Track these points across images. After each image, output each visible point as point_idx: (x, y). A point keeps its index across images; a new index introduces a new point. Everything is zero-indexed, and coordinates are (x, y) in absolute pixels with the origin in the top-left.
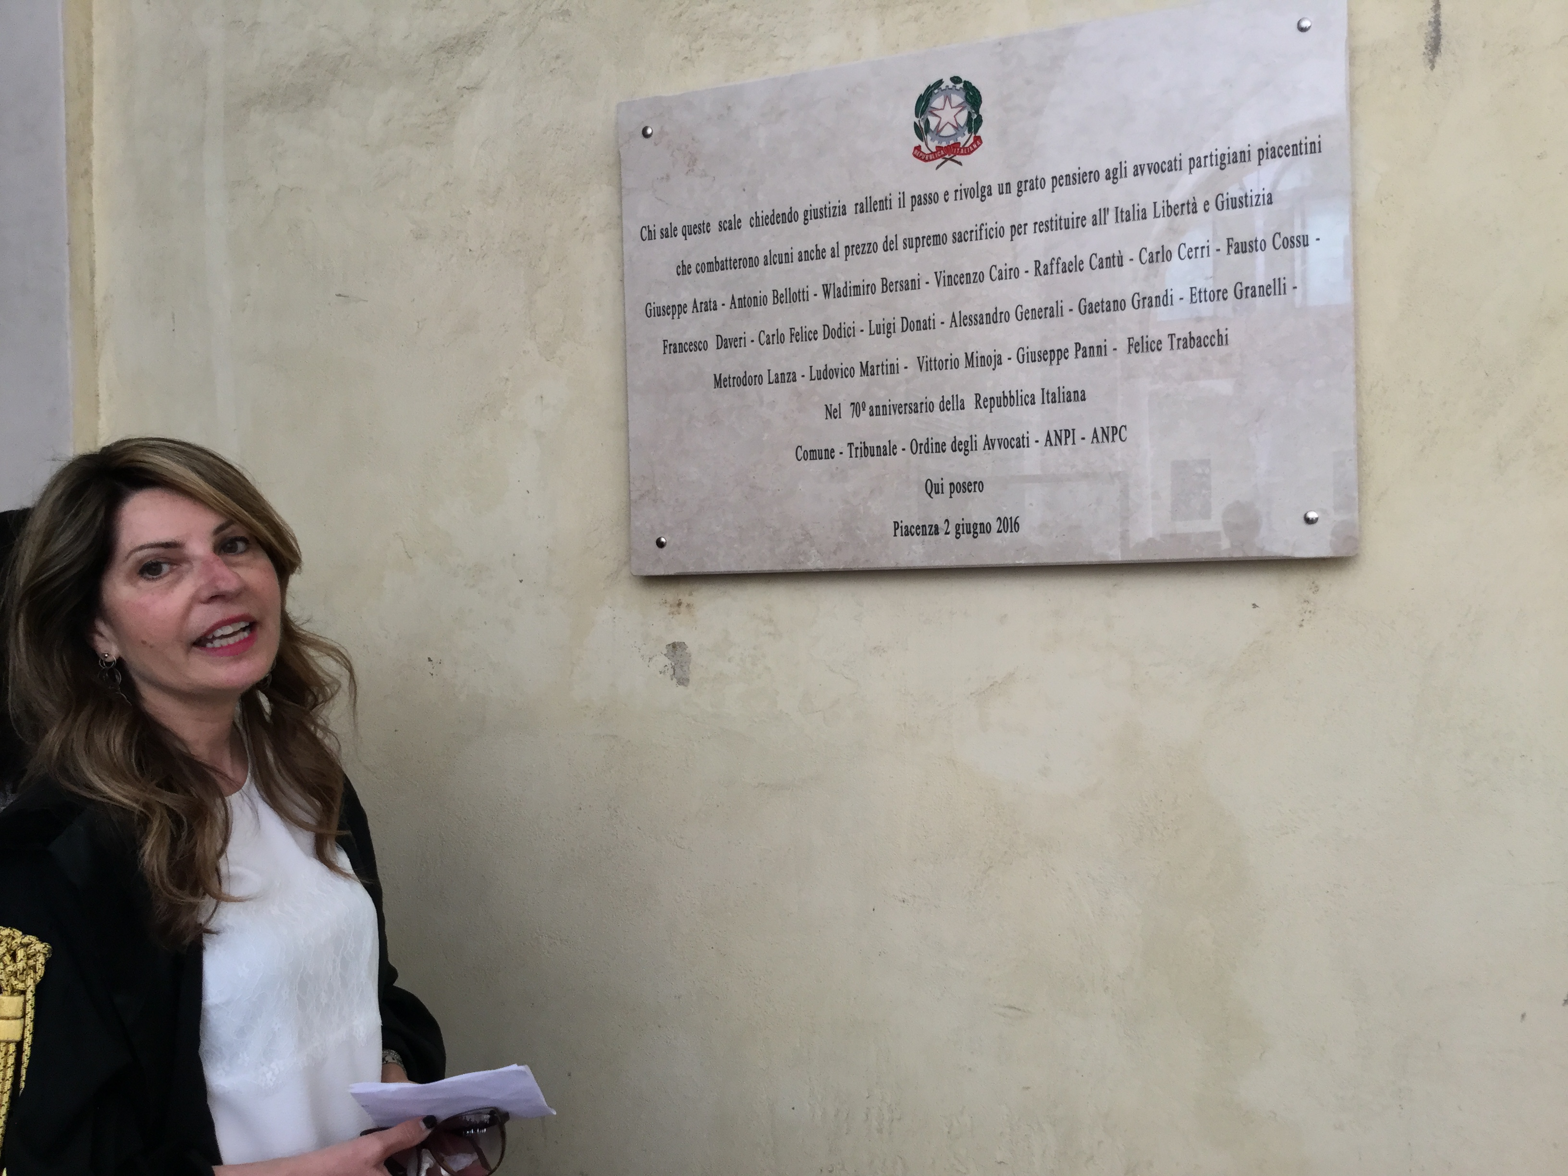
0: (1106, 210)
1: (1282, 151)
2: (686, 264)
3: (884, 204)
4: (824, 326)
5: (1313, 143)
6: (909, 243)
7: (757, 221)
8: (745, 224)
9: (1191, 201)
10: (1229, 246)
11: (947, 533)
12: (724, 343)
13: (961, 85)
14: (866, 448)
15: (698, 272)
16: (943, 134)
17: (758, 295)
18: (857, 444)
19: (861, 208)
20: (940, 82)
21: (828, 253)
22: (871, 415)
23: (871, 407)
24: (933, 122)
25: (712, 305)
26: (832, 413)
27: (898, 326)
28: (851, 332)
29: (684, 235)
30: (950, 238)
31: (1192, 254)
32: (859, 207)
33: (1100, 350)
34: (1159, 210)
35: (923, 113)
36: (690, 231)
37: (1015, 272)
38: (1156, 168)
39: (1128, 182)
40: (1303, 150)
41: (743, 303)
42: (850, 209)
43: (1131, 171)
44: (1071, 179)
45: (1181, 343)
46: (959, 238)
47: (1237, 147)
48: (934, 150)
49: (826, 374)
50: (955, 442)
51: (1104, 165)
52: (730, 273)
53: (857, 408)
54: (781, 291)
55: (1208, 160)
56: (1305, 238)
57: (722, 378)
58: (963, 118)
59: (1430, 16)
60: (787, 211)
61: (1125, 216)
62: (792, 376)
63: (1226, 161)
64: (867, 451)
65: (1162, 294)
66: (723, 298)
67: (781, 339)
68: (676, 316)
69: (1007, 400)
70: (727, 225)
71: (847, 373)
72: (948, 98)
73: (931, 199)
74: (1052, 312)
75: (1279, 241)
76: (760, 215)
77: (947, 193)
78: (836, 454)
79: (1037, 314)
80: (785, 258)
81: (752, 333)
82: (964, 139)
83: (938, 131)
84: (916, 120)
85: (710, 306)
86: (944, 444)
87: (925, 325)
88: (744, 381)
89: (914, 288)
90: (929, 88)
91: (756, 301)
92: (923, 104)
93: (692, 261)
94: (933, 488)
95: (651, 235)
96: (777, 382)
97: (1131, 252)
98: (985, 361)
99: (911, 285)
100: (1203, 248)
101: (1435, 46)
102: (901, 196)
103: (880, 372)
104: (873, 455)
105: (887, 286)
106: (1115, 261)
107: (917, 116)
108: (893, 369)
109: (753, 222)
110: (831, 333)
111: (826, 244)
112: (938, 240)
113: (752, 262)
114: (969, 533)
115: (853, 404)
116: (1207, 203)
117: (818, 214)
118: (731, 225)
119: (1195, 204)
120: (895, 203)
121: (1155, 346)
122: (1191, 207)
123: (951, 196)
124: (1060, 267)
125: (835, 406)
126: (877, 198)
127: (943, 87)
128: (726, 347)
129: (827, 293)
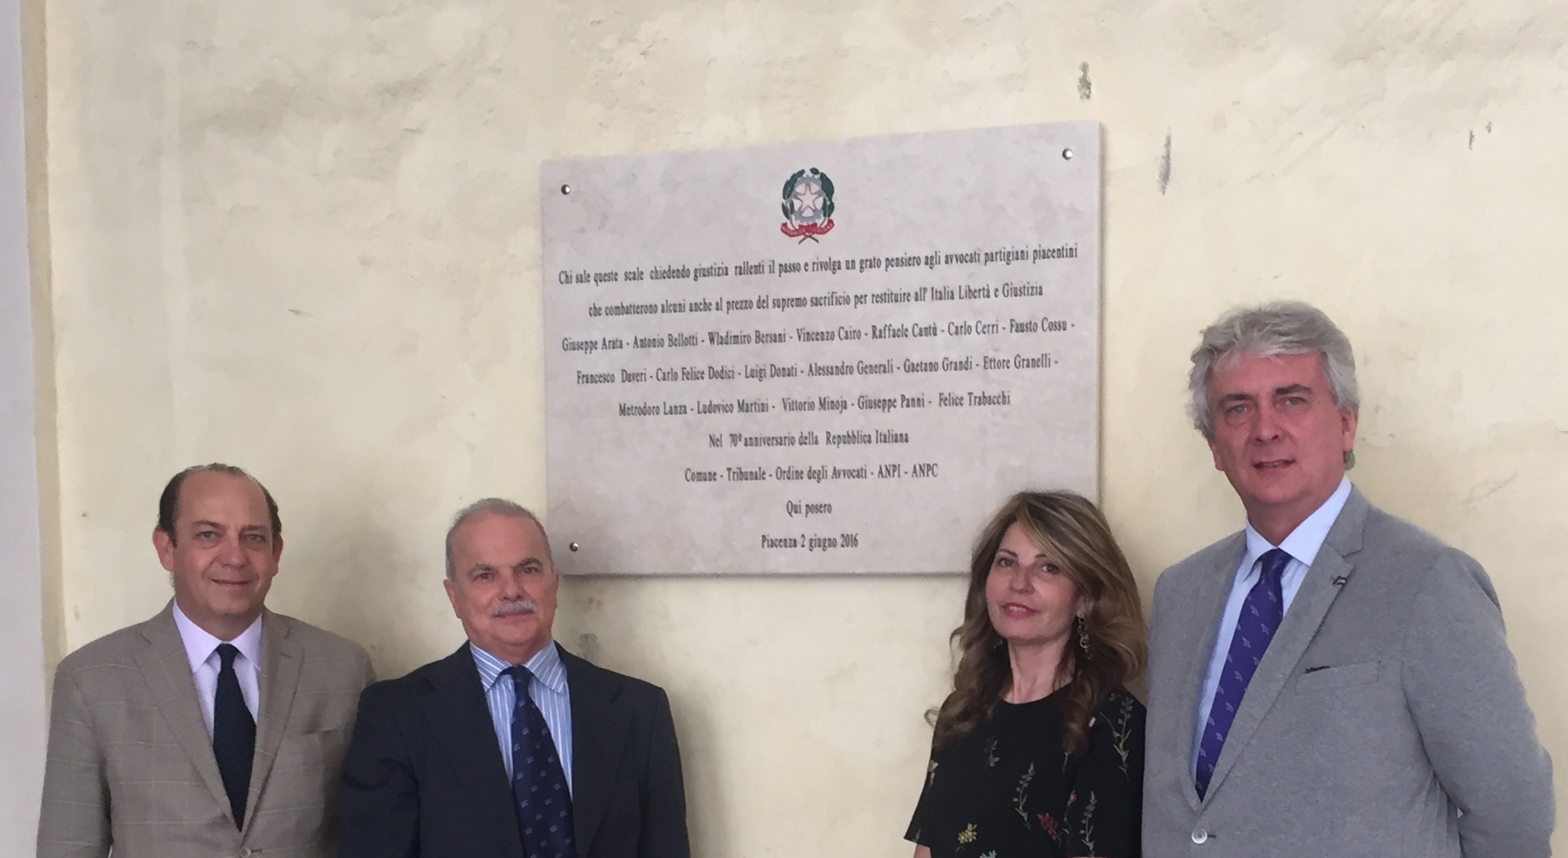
0: (925, 290)
1: (1050, 254)
2: (597, 306)
3: (758, 269)
4: (710, 367)
5: (1069, 249)
6: (777, 303)
7: (656, 275)
8: (646, 276)
9: (985, 288)
10: (1012, 326)
11: (803, 546)
12: (628, 377)
13: (817, 176)
14: (741, 472)
15: (607, 314)
16: (804, 215)
17: (656, 337)
18: (734, 469)
19: (740, 271)
20: (802, 172)
21: (714, 305)
22: (746, 445)
23: (746, 439)
24: (797, 204)
25: (619, 344)
26: (715, 442)
27: (768, 372)
28: (731, 374)
29: (596, 281)
30: (809, 302)
31: (986, 330)
32: (738, 270)
33: (919, 402)
34: (963, 293)
35: (789, 196)
36: (600, 278)
37: (857, 334)
38: (961, 258)
39: (941, 268)
40: (1064, 254)
41: (644, 343)
42: (731, 271)
43: (943, 259)
44: (900, 262)
45: (977, 400)
46: (816, 302)
47: (1018, 248)
48: (797, 227)
49: (711, 409)
50: (810, 471)
51: (922, 253)
52: (634, 317)
53: (735, 438)
54: (675, 335)
55: (998, 256)
56: (1065, 323)
57: (626, 407)
58: (819, 203)
59: (1163, 151)
60: (681, 269)
61: (938, 295)
62: (683, 409)
63: (1010, 258)
64: (742, 475)
65: (963, 360)
66: (628, 338)
67: (675, 377)
68: (588, 351)
69: (849, 438)
70: (631, 276)
71: (728, 409)
72: (808, 186)
73: (794, 268)
74: (885, 368)
75: (1046, 325)
76: (658, 269)
77: (806, 265)
78: (718, 477)
79: (873, 369)
80: (679, 308)
81: (651, 371)
82: (820, 221)
83: (801, 212)
84: (784, 201)
85: (616, 344)
86: (802, 472)
87: (789, 372)
88: (644, 411)
89: (780, 341)
90: (794, 176)
91: (654, 343)
92: (789, 189)
93: (602, 305)
94: (793, 509)
95: (568, 279)
96: (671, 413)
97: (942, 325)
98: (834, 405)
99: (779, 338)
100: (993, 326)
101: (1166, 176)
102: (771, 263)
103: (753, 410)
104: (746, 479)
105: (759, 338)
106: (931, 331)
107: (784, 198)
108: (763, 408)
109: (653, 275)
110: (714, 374)
111: (713, 299)
112: (800, 302)
113: (652, 309)
114: (820, 546)
115: (731, 435)
116: (997, 290)
117: (707, 272)
118: (635, 276)
119: (988, 290)
120: (767, 269)
121: (958, 402)
122: (985, 293)
123: (810, 267)
124: (891, 332)
125: (718, 436)
126: (753, 263)
127: (804, 175)
128: (630, 381)
129: (712, 340)
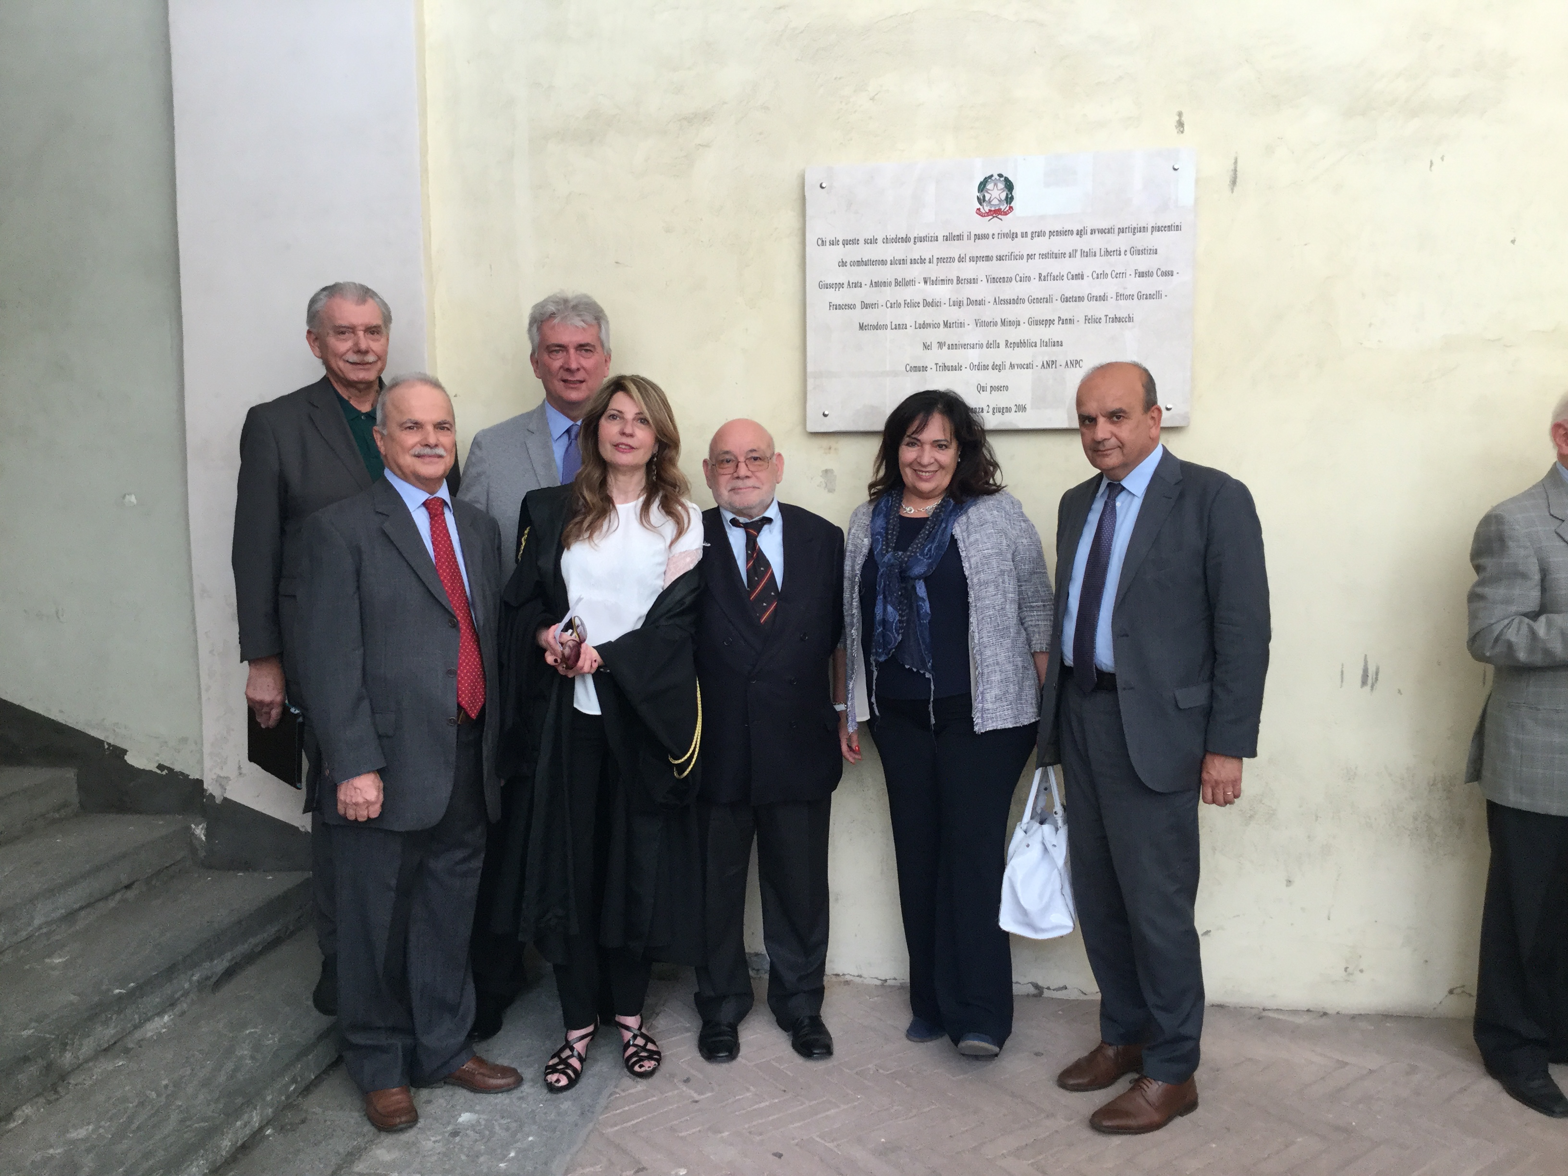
0: (1076, 251)
1: (1163, 229)
2: (844, 261)
3: (959, 237)
4: (924, 299)
5: (1177, 226)
6: (972, 259)
7: (886, 240)
8: (880, 241)
9: (1118, 250)
10: (1136, 273)
11: (988, 412)
12: (865, 306)
13: (1002, 179)
14: (945, 366)
15: (851, 266)
16: (992, 203)
17: (886, 281)
18: (940, 364)
19: (947, 238)
20: (992, 176)
21: (927, 260)
22: (949, 349)
23: (949, 345)
24: (987, 197)
26: (926, 347)
27: (965, 302)
28: (939, 304)
29: (844, 245)
30: (995, 258)
31: (1118, 276)
32: (945, 238)
33: (1071, 321)
34: (1103, 253)
35: (982, 191)
36: (846, 243)
37: (1028, 279)
38: (1102, 231)
39: (1087, 237)
40: (1173, 229)
41: (877, 284)
42: (940, 238)
43: (1089, 232)
44: (1059, 233)
45: (1111, 320)
46: (1000, 258)
47: (1142, 225)
48: (987, 211)
49: (924, 326)
50: (994, 365)
51: (1075, 227)
52: (870, 267)
53: (941, 345)
54: (900, 279)
55: (1127, 229)
56: (1172, 272)
57: (864, 325)
58: (1003, 196)
59: (1232, 167)
60: (904, 237)
61: (1086, 254)
62: (904, 326)
63: (1136, 231)
64: (945, 368)
65: (1102, 294)
66: (866, 281)
67: (899, 305)
68: (837, 289)
69: (1022, 344)
70: (869, 241)
71: (936, 326)
72: (996, 184)
73: (985, 237)
74: (1047, 300)
75: (1159, 273)
76: (888, 237)
77: (993, 234)
78: (928, 369)
79: (1039, 300)
80: (903, 262)
81: (882, 302)
82: (1005, 207)
83: (990, 201)
84: (979, 195)
85: (858, 285)
86: (988, 365)
87: (980, 303)
88: (877, 327)
89: (974, 283)
90: (986, 178)
91: (884, 284)
92: (982, 186)
93: (848, 259)
94: (981, 389)
95: (823, 243)
96: (896, 329)
97: (1087, 273)
98: (1011, 323)
99: (973, 281)
100: (1123, 273)
101: (1234, 182)
102: (969, 234)
103: (954, 326)
104: (949, 370)
105: (959, 281)
106: (1079, 276)
107: (979, 192)
108: (961, 325)
110: (927, 304)
111: (927, 256)
112: (988, 258)
113: (883, 262)
114: (1000, 412)
115: (939, 342)
116: (1126, 251)
117: (922, 239)
118: (873, 241)
119: (1120, 251)
120: (965, 237)
121: (1098, 321)
122: (1118, 252)
123: (996, 236)
124: (1052, 278)
125: (929, 343)
126: (956, 233)
127: (993, 178)
128: (867, 308)
129: (926, 282)
